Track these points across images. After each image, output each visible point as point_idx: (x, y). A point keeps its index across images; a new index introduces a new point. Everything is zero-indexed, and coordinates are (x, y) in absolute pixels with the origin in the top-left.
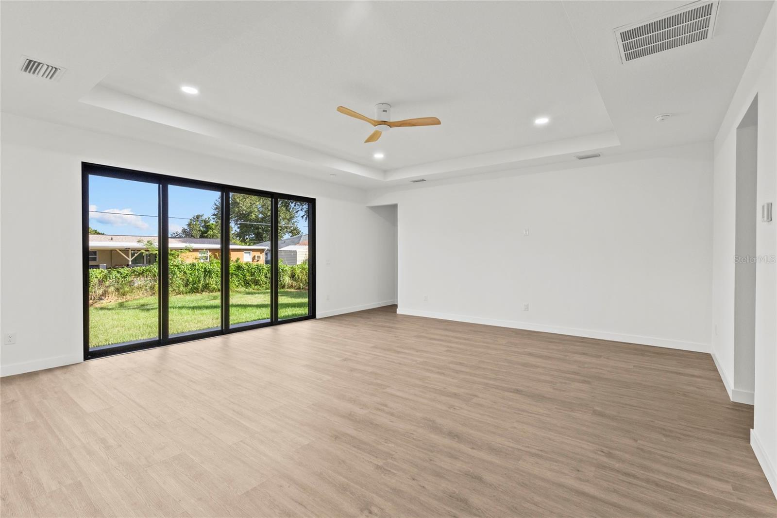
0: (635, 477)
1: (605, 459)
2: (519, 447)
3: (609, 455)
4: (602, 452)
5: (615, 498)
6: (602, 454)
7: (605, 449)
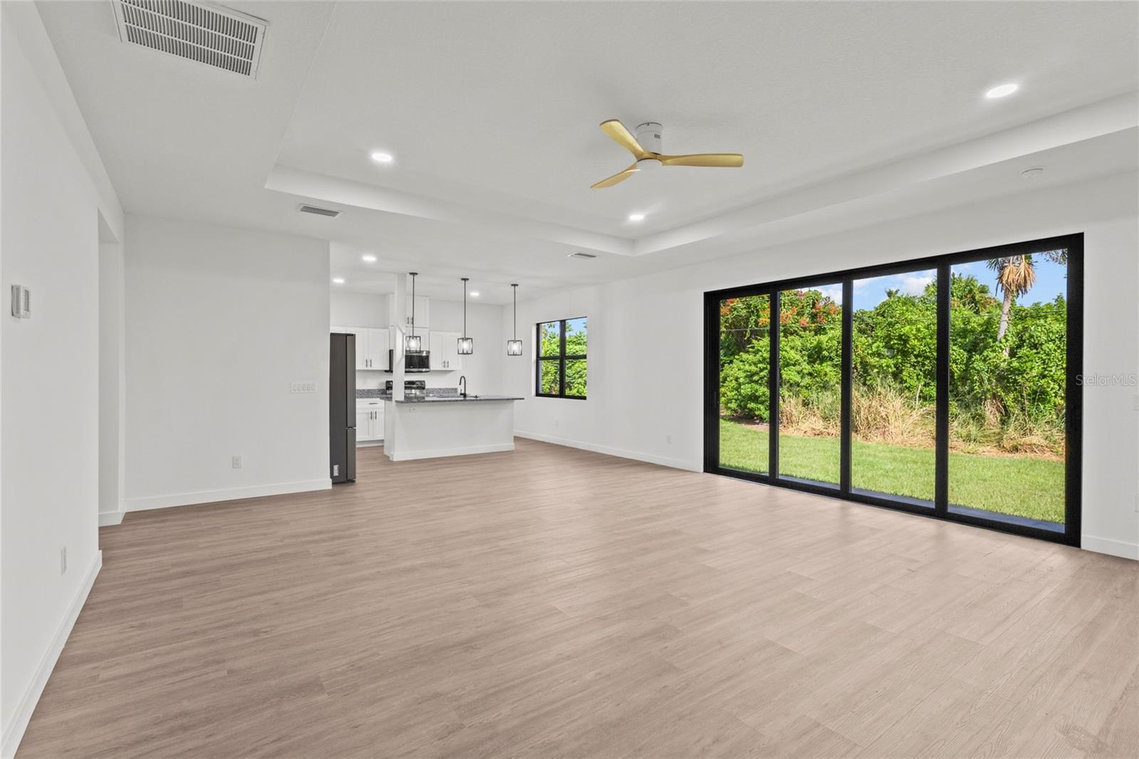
0: (220, 628)
1: (257, 626)
2: (348, 591)
3: (256, 633)
4: (265, 632)
5: (233, 604)
6: (264, 630)
7: (264, 636)
